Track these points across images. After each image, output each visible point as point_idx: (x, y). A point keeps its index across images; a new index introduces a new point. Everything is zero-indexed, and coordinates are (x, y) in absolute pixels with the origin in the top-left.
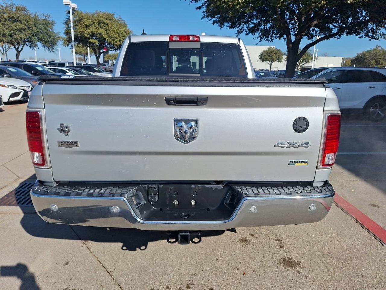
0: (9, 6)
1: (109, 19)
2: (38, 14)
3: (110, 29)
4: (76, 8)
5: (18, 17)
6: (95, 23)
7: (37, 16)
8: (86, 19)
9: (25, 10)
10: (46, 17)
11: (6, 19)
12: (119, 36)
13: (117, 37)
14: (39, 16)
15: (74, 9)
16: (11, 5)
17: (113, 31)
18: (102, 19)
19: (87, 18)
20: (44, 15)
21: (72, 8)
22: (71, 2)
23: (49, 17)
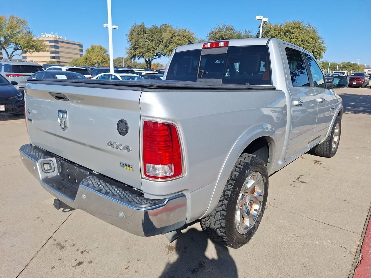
0: (222, 27)
1: (296, 28)
2: (241, 31)
3: (294, 37)
4: (268, 21)
5: (226, 36)
6: (281, 34)
7: (240, 33)
8: (273, 31)
9: (232, 30)
10: (247, 33)
11: (217, 39)
12: (303, 44)
13: (300, 44)
14: (242, 33)
15: (265, 23)
16: (223, 27)
17: (298, 39)
18: (289, 29)
19: (275, 30)
20: (246, 30)
21: (263, 22)
22: (262, 17)
23: (250, 33)
